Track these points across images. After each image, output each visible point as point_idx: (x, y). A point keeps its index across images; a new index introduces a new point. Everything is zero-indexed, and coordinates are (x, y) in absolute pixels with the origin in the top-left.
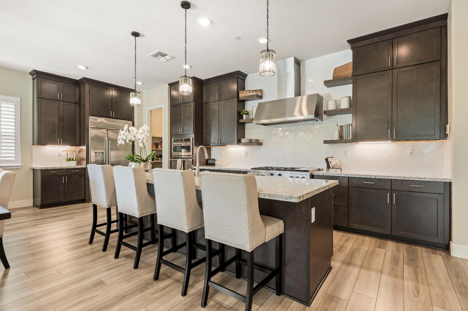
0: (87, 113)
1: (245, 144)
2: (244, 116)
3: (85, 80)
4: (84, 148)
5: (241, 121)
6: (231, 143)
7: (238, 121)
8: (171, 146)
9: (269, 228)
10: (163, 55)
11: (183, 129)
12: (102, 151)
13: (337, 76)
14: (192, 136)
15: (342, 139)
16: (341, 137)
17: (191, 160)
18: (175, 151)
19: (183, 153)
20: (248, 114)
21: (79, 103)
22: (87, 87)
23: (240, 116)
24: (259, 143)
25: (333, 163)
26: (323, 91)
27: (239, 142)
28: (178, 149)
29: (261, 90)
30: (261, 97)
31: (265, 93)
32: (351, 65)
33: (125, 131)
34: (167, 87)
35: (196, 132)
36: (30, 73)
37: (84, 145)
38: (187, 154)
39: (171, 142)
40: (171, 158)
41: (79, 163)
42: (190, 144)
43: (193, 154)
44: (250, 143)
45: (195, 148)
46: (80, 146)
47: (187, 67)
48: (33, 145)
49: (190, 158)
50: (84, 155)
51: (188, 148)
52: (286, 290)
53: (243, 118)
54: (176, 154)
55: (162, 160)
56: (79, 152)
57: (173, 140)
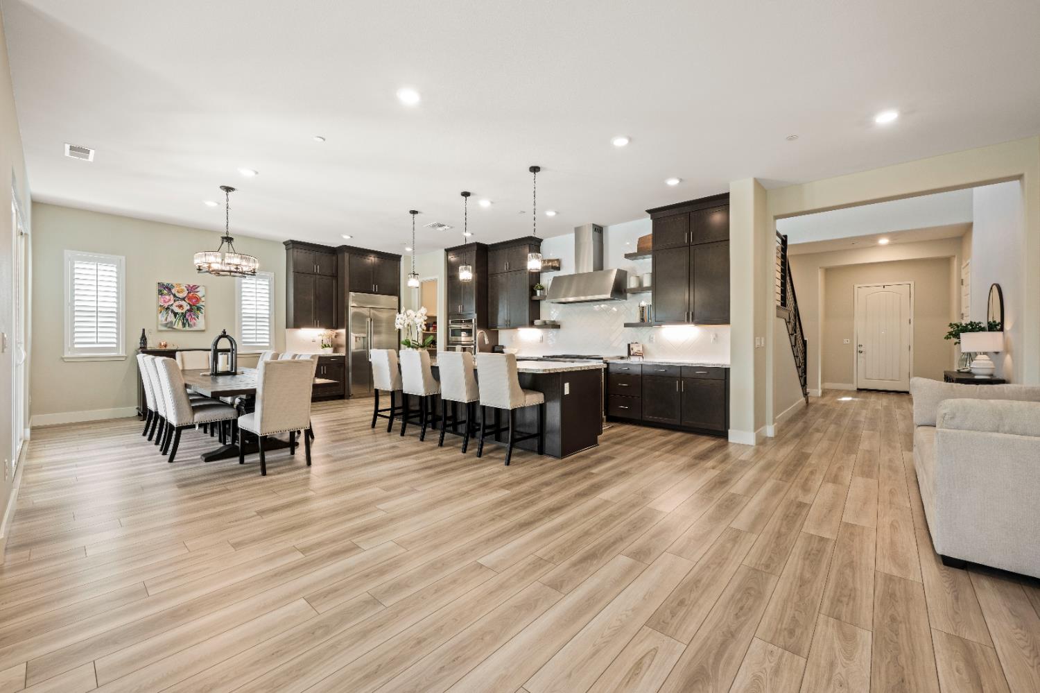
0: (347, 288)
1: (539, 327)
2: (538, 292)
3: (345, 249)
4: (343, 331)
5: (535, 298)
6: (523, 325)
7: (530, 298)
8: (448, 328)
9: (528, 397)
10: (441, 226)
11: (463, 307)
12: (365, 335)
13: (641, 248)
14: (474, 317)
15: (643, 322)
16: (642, 320)
17: (473, 346)
18: (453, 335)
19: (464, 338)
20: (542, 289)
21: (335, 275)
22: (347, 256)
23: (533, 292)
24: (555, 326)
25: (635, 349)
26: (627, 265)
27: (532, 324)
28: (456, 332)
29: (558, 260)
30: (558, 269)
31: (564, 263)
32: (651, 237)
33: (402, 314)
34: (443, 253)
35: (478, 311)
36: (284, 243)
37: (342, 327)
38: (468, 339)
39: (448, 325)
40: (448, 345)
41: (335, 350)
42: (473, 326)
43: (475, 339)
44: (545, 325)
45: (477, 331)
46: (337, 328)
47: (468, 234)
48: (287, 328)
49: (473, 345)
50: (342, 340)
51: (469, 332)
52: (547, 451)
53: (536, 294)
54: (454, 338)
55: (436, 347)
56: (336, 337)
57: (450, 321)
